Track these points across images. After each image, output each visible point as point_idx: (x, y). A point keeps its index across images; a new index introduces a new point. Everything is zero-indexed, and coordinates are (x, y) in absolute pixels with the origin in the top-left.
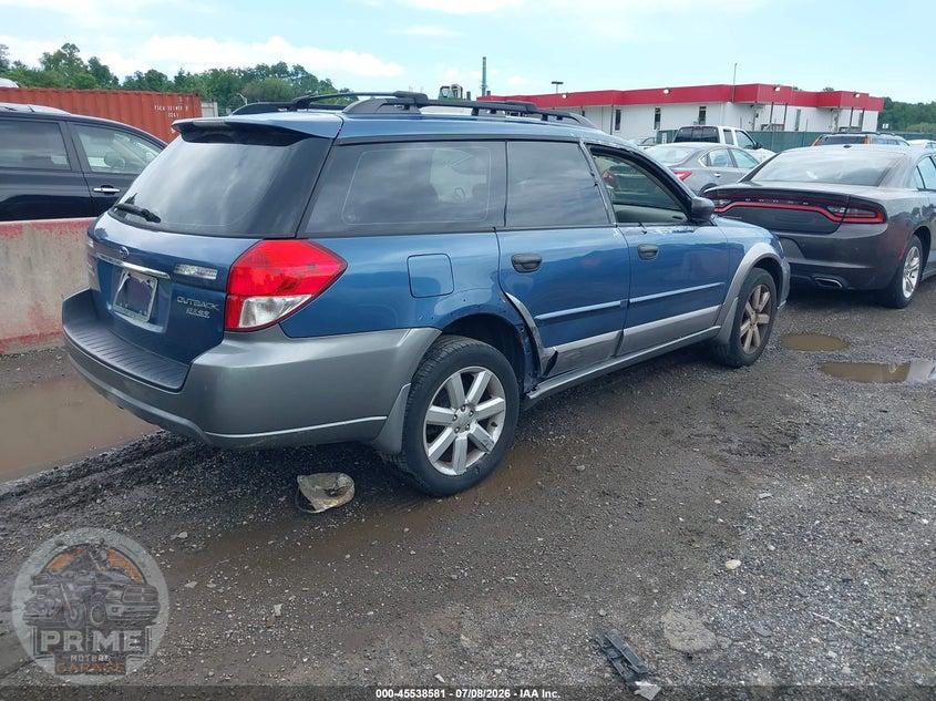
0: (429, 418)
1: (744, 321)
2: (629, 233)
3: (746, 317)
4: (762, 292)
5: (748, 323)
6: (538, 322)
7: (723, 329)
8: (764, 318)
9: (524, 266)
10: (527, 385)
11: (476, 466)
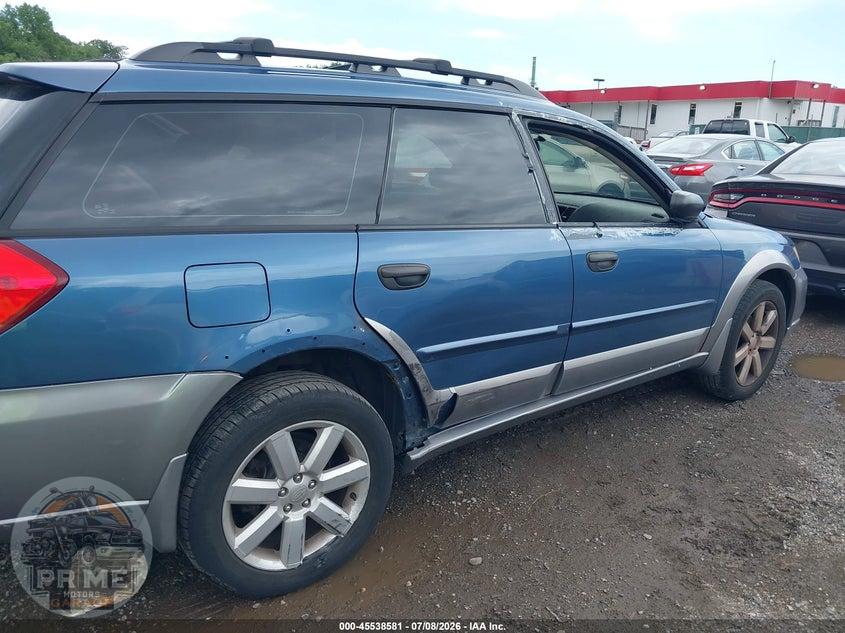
0: (231, 497)
1: (740, 346)
2: (573, 236)
3: (743, 341)
4: (767, 310)
5: (746, 348)
6: (423, 357)
7: (711, 357)
8: (768, 342)
9: (398, 280)
10: (410, 439)
11: (318, 555)
